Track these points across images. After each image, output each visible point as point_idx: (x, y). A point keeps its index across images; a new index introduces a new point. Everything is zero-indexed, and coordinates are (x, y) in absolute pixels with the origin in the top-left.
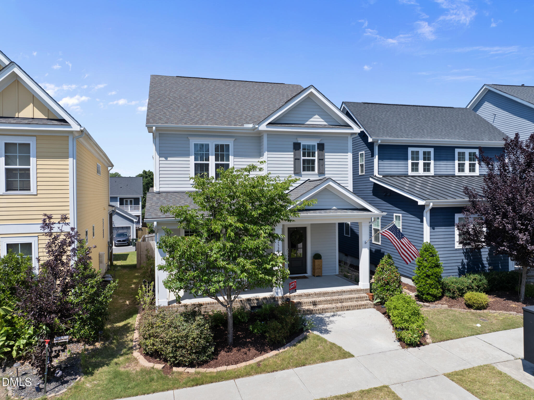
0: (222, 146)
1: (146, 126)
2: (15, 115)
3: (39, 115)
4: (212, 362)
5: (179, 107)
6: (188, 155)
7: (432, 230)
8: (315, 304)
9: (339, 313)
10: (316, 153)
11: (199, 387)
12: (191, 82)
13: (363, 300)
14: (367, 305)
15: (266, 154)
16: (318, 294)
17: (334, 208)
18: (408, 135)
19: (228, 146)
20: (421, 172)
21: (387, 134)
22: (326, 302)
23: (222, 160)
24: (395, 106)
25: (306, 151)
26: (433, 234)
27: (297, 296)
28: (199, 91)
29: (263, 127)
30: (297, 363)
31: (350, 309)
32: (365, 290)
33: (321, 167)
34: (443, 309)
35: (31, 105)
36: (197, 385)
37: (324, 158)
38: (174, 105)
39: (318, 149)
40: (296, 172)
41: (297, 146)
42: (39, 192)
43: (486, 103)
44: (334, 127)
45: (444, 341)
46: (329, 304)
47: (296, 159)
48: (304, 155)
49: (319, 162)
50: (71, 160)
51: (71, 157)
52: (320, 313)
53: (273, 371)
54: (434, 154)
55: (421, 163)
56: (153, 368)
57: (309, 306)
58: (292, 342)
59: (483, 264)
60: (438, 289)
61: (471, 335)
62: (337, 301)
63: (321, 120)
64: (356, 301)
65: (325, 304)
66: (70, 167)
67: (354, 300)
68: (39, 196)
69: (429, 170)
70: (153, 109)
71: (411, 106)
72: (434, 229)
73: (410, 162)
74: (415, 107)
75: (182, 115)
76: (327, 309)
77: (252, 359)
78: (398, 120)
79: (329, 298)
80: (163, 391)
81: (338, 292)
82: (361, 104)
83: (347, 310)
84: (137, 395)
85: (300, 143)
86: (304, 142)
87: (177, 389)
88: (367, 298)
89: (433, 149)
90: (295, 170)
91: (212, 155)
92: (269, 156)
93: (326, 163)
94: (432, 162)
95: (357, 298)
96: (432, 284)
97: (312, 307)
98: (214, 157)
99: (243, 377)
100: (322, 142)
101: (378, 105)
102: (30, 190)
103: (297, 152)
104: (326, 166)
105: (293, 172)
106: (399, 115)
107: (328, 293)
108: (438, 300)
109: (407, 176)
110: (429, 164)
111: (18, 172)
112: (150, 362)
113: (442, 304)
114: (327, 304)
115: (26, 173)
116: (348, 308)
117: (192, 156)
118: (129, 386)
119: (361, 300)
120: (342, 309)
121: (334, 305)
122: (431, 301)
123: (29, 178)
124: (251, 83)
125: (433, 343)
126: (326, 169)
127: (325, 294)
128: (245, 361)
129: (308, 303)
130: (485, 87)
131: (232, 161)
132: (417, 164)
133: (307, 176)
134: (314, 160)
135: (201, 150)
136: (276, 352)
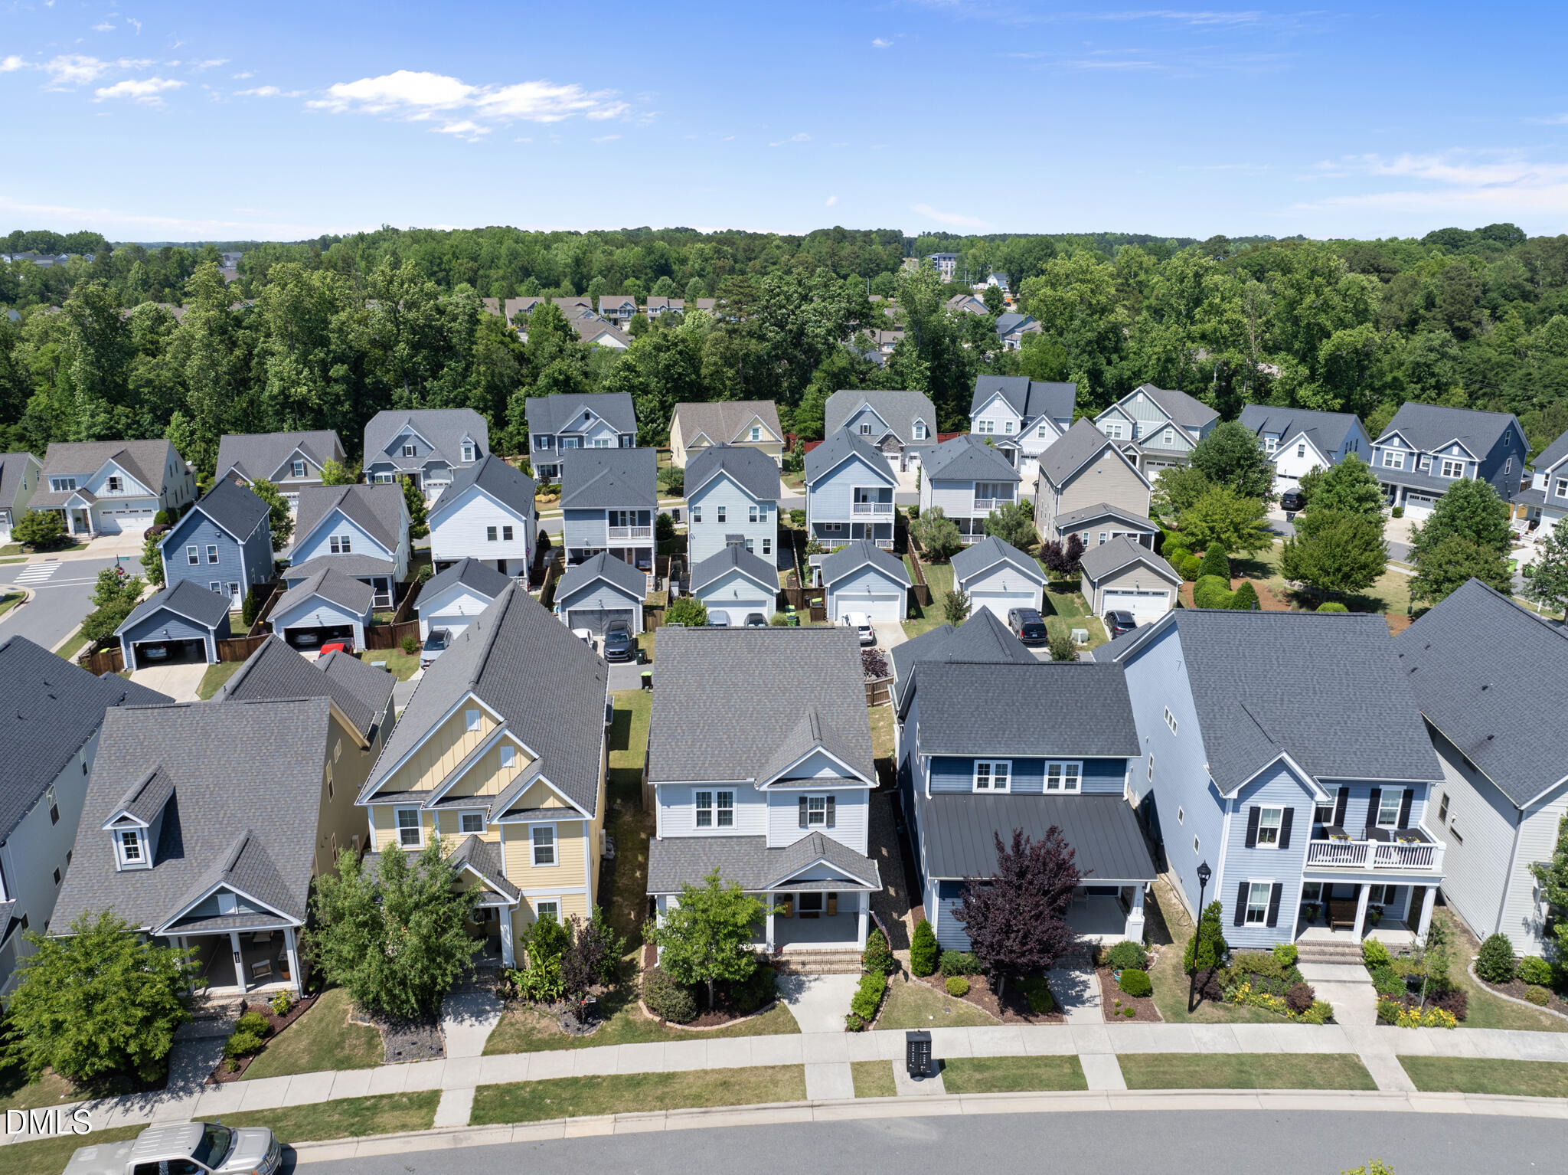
0: (725, 793)
2: (540, 807)
4: (696, 1023)
6: (690, 803)
8: (804, 964)
9: (822, 977)
10: (826, 806)
12: (705, 645)
13: (854, 964)
14: (855, 970)
16: (809, 951)
17: (829, 880)
18: (974, 745)
19: (731, 794)
20: (991, 788)
21: (945, 745)
22: (816, 963)
23: (725, 806)
25: (814, 804)
27: (788, 954)
29: (765, 788)
30: (755, 1032)
32: (860, 951)
33: (830, 819)
34: (925, 987)
35: (552, 797)
36: (680, 1040)
37: (835, 810)
39: (827, 802)
41: (803, 801)
42: (561, 864)
44: (845, 781)
45: (882, 1029)
46: (818, 965)
47: (801, 812)
48: (811, 808)
49: (828, 814)
50: (585, 838)
51: (585, 836)
52: (803, 976)
53: (735, 1036)
54: (1013, 768)
55: (992, 778)
56: (652, 1019)
57: (796, 965)
58: (762, 1011)
62: (826, 963)
63: (833, 772)
64: (846, 964)
65: (813, 965)
66: (585, 844)
68: (560, 867)
69: (1003, 787)
73: (976, 777)
75: (686, 755)
76: (813, 971)
77: (724, 1023)
78: (978, 708)
79: (820, 957)
80: (658, 1041)
81: (830, 950)
82: (941, 666)
83: (832, 975)
84: (641, 1042)
85: (807, 799)
86: (809, 796)
87: (667, 1041)
88: (859, 961)
89: (1011, 761)
90: (800, 823)
91: (715, 803)
92: (772, 810)
93: (836, 815)
94: (1009, 777)
95: (848, 960)
97: (799, 968)
98: (717, 804)
99: (713, 1038)
100: (832, 796)
102: (553, 862)
103: (803, 805)
104: (836, 818)
105: (798, 825)
106: (988, 692)
107: (820, 952)
108: (928, 975)
109: (969, 793)
110: (1004, 780)
111: (544, 850)
112: (650, 1013)
113: (927, 981)
114: (815, 965)
115: (550, 850)
116: (835, 973)
117: (694, 803)
118: (637, 1032)
119: (852, 964)
120: (829, 972)
121: (821, 967)
122: (923, 976)
123: (553, 853)
125: (874, 1030)
126: (836, 821)
127: (817, 952)
128: (719, 1024)
129: (797, 962)
131: (736, 808)
132: (987, 780)
133: (814, 827)
134: (822, 814)
135: (704, 798)
136: (743, 1019)
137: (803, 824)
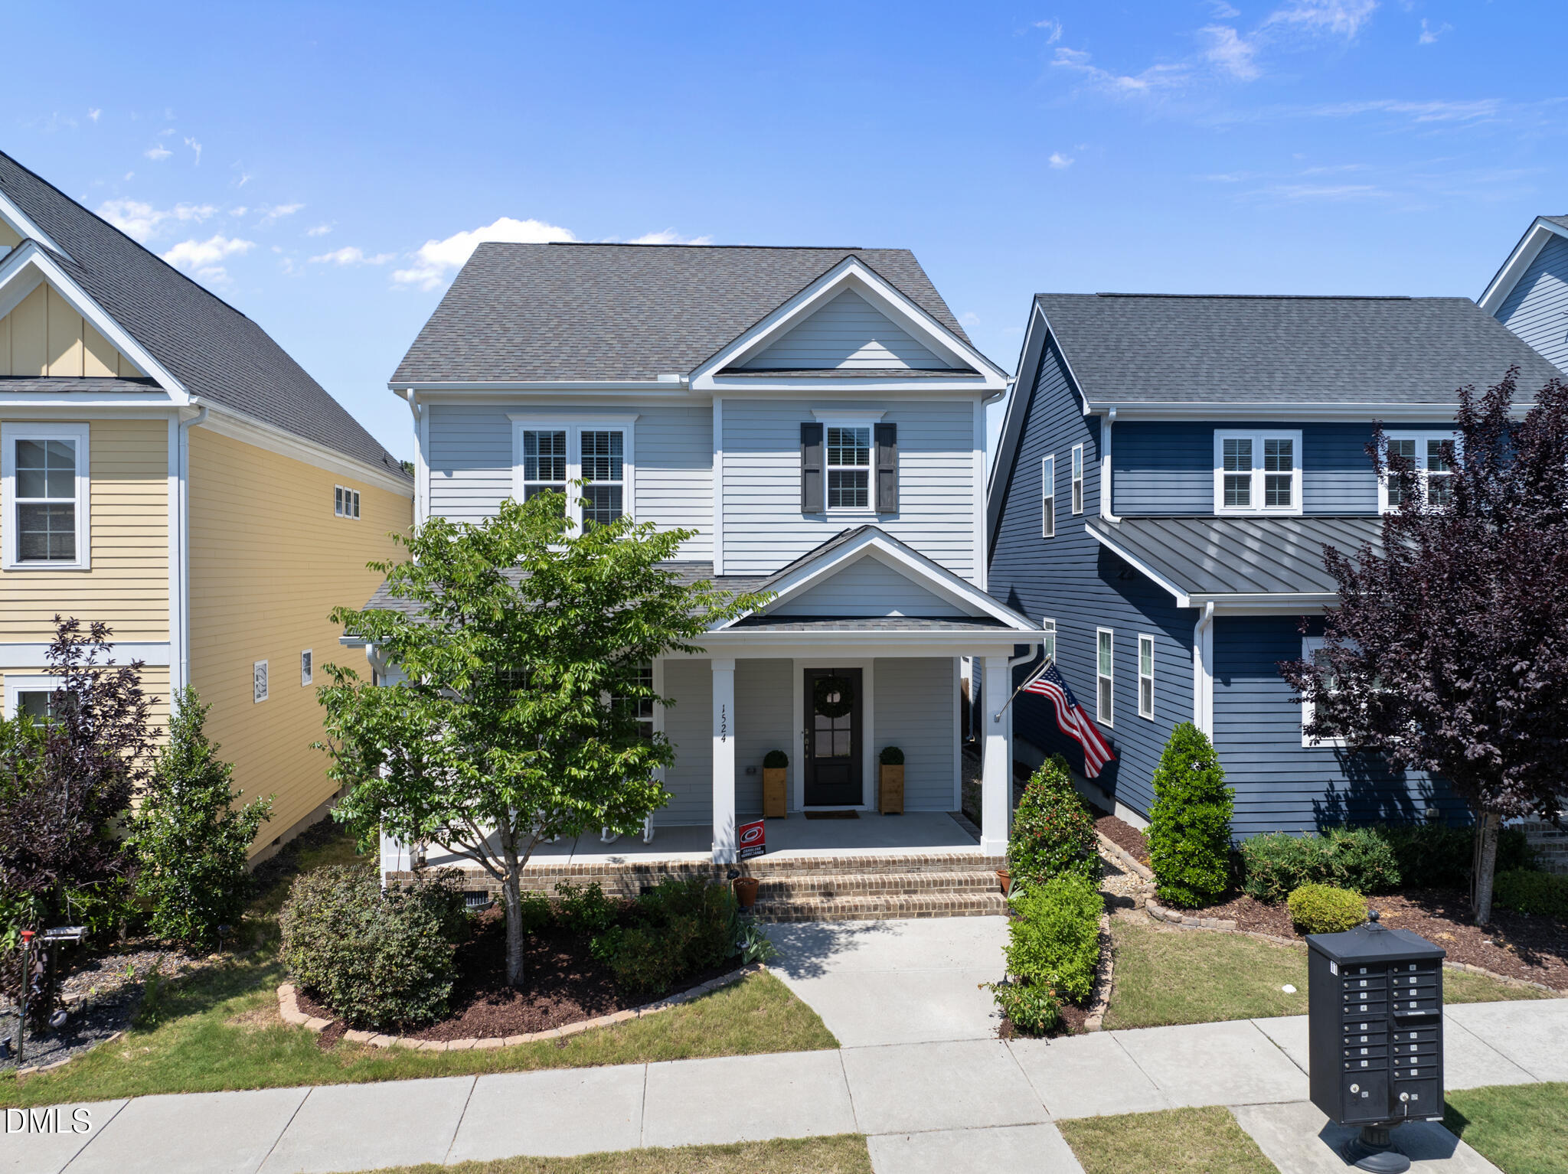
0: (603, 436)
1: (389, 388)
2: (41, 372)
3: (96, 368)
4: (444, 1026)
5: (506, 330)
6: (507, 463)
7: (1222, 688)
8: (828, 892)
9: (889, 922)
10: (872, 452)
11: (380, 1086)
12: (583, 257)
13: (982, 891)
14: (985, 906)
15: (718, 457)
16: (843, 863)
17: (896, 613)
18: (1212, 391)
19: (618, 436)
20: (1258, 502)
21: (1144, 391)
22: (863, 887)
23: (602, 476)
24: (1205, 300)
25: (841, 447)
26: (1222, 698)
27: (778, 865)
28: (592, 282)
29: (705, 382)
30: (665, 1049)
31: (929, 915)
32: (995, 859)
33: (885, 494)
34: (1219, 931)
35: (79, 344)
36: (375, 1079)
37: (897, 468)
38: (496, 327)
39: (877, 439)
40: (809, 508)
41: (810, 434)
42: (96, 563)
43: (1546, 277)
44: (923, 373)
45: (1143, 1026)
46: (871, 894)
47: (807, 471)
48: (833, 460)
49: (878, 480)
50: (173, 481)
51: (173, 475)
52: (835, 920)
53: (591, 1065)
54: (1304, 450)
55: (1258, 477)
56: (301, 1027)
57: (808, 895)
58: (690, 993)
59: (1408, 803)
60: (1211, 868)
61: (1240, 1018)
62: (895, 887)
63: (889, 355)
64: (955, 891)
65: (859, 894)
66: (172, 500)
67: (951, 887)
68: (95, 573)
69: (1285, 499)
70: (429, 341)
71: (1261, 298)
72: (1227, 683)
73: (1219, 474)
74: (1272, 301)
75: (503, 352)
76: (856, 907)
77: (555, 1026)
78: (1196, 345)
79: (874, 878)
80: (287, 1085)
81: (906, 862)
82: (1094, 299)
83: (920, 915)
84: (220, 1088)
85: (821, 425)
86: (831, 421)
87: (325, 1083)
88: (994, 886)
89: (1300, 432)
90: (804, 503)
91: (573, 463)
92: (727, 462)
93: (902, 482)
94: (1297, 474)
95: (960, 883)
96: (1193, 854)
97: (815, 901)
98: (579, 467)
99: (503, 1070)
100: (889, 420)
101: (1146, 300)
102: (73, 558)
103: (811, 449)
104: (902, 491)
105: (799, 509)
106: (1208, 328)
107: (875, 862)
108: (1215, 905)
109: (1207, 517)
110: (1286, 482)
111: (48, 513)
112: (303, 1011)
113: (1221, 918)
114: (864, 894)
115: (65, 516)
116: (924, 911)
117: (517, 465)
118: (217, 1065)
119: (972, 891)
120: (905, 911)
121: (881, 900)
122: (1191, 907)
123: (73, 528)
124: (760, 250)
125: (1104, 1028)
126: (902, 500)
127: (864, 865)
128: (531, 1029)
129: (806, 889)
130: (1538, 226)
131: (630, 479)
132: (1245, 481)
133: (842, 519)
134: (865, 474)
135: (545, 448)
136: (628, 1014)
137: (811, 510)
